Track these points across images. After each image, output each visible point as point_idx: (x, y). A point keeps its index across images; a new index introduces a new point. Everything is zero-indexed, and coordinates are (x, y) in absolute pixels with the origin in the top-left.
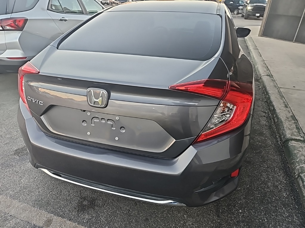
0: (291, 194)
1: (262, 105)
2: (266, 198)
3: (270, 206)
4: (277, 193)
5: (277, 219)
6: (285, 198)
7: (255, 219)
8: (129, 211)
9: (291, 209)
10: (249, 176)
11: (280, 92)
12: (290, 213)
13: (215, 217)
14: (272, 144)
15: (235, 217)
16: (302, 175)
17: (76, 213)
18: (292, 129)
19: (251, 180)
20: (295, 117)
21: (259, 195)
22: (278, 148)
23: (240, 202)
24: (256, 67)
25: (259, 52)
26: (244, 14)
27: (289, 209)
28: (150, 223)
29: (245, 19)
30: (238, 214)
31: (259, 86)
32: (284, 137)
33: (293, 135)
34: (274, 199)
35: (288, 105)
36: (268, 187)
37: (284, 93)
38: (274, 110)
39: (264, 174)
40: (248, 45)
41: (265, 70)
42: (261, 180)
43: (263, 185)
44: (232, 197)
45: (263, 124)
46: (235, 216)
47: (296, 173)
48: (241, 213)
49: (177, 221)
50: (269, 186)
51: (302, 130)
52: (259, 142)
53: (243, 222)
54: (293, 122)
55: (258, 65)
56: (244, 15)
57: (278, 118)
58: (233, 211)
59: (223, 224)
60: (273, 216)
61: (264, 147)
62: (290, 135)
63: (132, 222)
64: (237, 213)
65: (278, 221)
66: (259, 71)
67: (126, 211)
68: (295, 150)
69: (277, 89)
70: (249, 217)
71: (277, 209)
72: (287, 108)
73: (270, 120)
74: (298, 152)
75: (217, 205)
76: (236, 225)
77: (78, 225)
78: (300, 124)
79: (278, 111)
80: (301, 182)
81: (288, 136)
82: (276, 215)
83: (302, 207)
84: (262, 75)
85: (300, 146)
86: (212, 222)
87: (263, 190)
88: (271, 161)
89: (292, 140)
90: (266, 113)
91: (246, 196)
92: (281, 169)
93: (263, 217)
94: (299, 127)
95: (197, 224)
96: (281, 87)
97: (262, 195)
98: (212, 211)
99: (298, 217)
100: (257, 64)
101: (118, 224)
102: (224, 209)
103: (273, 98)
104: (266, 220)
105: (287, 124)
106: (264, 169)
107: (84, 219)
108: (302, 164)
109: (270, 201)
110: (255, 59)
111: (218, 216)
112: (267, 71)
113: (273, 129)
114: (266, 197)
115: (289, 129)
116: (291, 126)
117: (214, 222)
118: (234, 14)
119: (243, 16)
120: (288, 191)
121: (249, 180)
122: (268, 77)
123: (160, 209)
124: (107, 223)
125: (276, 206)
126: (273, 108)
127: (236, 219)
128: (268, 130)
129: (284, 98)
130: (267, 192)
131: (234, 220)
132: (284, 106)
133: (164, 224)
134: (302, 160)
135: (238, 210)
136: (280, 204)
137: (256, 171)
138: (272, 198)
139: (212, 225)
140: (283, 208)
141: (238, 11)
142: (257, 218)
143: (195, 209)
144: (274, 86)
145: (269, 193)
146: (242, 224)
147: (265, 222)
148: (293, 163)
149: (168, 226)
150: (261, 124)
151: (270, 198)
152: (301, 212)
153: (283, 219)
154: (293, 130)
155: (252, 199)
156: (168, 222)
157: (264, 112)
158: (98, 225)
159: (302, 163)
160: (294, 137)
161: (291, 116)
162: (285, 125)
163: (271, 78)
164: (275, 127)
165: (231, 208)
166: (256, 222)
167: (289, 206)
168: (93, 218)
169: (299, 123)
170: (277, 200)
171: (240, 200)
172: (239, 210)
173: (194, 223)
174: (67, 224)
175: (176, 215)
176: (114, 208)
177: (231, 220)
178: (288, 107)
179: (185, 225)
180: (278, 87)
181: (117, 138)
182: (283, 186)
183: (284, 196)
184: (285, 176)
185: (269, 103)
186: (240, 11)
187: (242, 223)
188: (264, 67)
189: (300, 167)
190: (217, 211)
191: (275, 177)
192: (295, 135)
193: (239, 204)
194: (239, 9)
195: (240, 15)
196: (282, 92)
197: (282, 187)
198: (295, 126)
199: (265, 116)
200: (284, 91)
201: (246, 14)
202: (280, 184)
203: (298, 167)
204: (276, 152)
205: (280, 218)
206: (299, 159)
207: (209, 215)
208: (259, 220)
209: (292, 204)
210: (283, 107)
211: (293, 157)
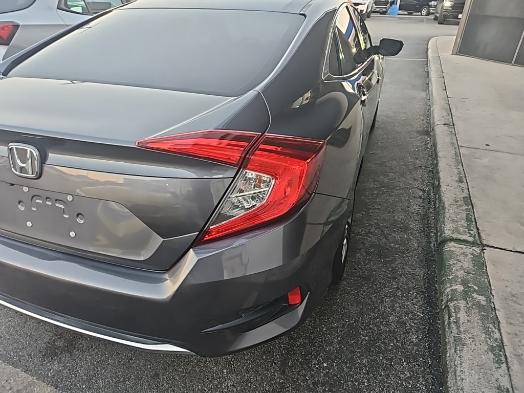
0: (426, 337)
1: (421, 178)
2: (378, 342)
3: (381, 358)
4: (400, 336)
5: (386, 382)
6: (414, 345)
7: (347, 381)
8: (131, 359)
9: (419, 365)
10: (359, 303)
11: (458, 155)
12: (413, 372)
13: (276, 374)
14: (418, 246)
15: (312, 375)
16: (452, 304)
17: (40, 359)
18: (457, 222)
19: (361, 309)
20: (471, 200)
21: (367, 338)
22: (428, 254)
23: (330, 350)
24: (432, 109)
25: (444, 83)
26: (438, 15)
27: (414, 365)
28: (159, 382)
29: (439, 24)
30: (320, 370)
31: (428, 143)
32: (441, 235)
33: (456, 231)
34: (391, 346)
35: (466, 177)
36: (387, 324)
37: (465, 156)
38: (439, 186)
39: (387, 300)
40: (430, 70)
41: (445, 114)
42: (379, 310)
43: (380, 319)
44: (317, 340)
45: (413, 211)
46: (312, 372)
47: (443, 301)
48: (324, 368)
49: (208, 379)
50: (390, 322)
51: (476, 223)
52: (396, 242)
53: (323, 384)
54: (465, 208)
55: (435, 106)
56: (438, 17)
57: (440, 201)
58: (312, 365)
59: (288, 387)
60: (381, 375)
61: (403, 253)
62: (450, 232)
63: (129, 379)
64: (317, 368)
65: (387, 387)
66: (433, 117)
67: (124, 360)
68: (451, 259)
69: (455, 148)
70: (336, 376)
71: (393, 363)
72: (460, 184)
73: (429, 203)
74: (455, 262)
75: (287, 354)
76: (310, 390)
77: (36, 381)
78: (476, 212)
79: (443, 188)
80: (447, 317)
81: (448, 233)
82: (388, 374)
83: (439, 362)
84: (436, 124)
85: (462, 251)
86: (269, 383)
87: (376, 329)
88: (406, 278)
89: (452, 240)
90: (424, 191)
91: (343, 339)
92: (421, 291)
93: (363, 377)
94: (471, 218)
95: (242, 386)
96: (463, 145)
97: (373, 337)
98: (275, 363)
99: (426, 380)
100: (435, 103)
101: (105, 381)
102: (298, 360)
103: (442, 165)
104: (366, 384)
105: (451, 211)
106: (390, 290)
107: (50, 370)
108: (457, 285)
109: (383, 349)
110: (434, 95)
111: (283, 373)
112: (448, 117)
113: (428, 221)
114: (379, 340)
115: (453, 221)
116: (457, 216)
117: (273, 383)
118: (421, 15)
119: (436, 19)
120: (422, 332)
121: (357, 310)
122: (446, 127)
123: (185, 357)
124: (87, 379)
125: (392, 359)
126: (437, 183)
127: (313, 380)
128: (419, 223)
129: (462, 165)
130: (384, 332)
131: (308, 380)
132: (457, 179)
133: (183, 385)
134: (457, 277)
135: (320, 363)
136: (400, 356)
137: (375, 295)
138: (389, 344)
139: (267, 389)
140: (403, 362)
141: (429, 9)
142: (350, 378)
143: (246, 360)
144: (450, 144)
145: (386, 334)
146: (320, 389)
147: (363, 386)
148: (442, 283)
149: (189, 387)
150: (410, 210)
151: (385, 344)
152: (435, 371)
153: (398, 383)
154: (459, 223)
155: (352, 345)
156: (191, 382)
157: (421, 190)
158: (70, 382)
159: (456, 283)
160: (455, 236)
161: (463, 198)
162: (448, 214)
163: (451, 130)
164: (433, 218)
165: (309, 360)
166: (348, 385)
167: (415, 359)
168: (65, 369)
169: (475, 210)
170: (397, 347)
171: (331, 344)
172: (323, 363)
173: (236, 384)
174: (19, 377)
175: (211, 368)
176: (105, 354)
177: (303, 381)
178: (463, 182)
179: (219, 386)
180: (456, 146)
181: (72, 234)
182: (415, 324)
183: (412, 342)
184: (425, 304)
185: (434, 173)
186: (432, 10)
187: (321, 386)
188: (444, 109)
189: (452, 290)
190: (284, 363)
191: (406, 306)
192: (459, 233)
193: (326, 352)
194: (430, 6)
195: (432, 17)
196: (461, 155)
197: (413, 324)
198: (465, 215)
199: (420, 198)
200: (466, 153)
201: (441, 14)
202: (411, 319)
203: (448, 290)
204: (421, 261)
205: (392, 381)
206: (454, 275)
207: (267, 370)
208: (353, 382)
209: (423, 357)
210: (454, 180)
211: (445, 272)
